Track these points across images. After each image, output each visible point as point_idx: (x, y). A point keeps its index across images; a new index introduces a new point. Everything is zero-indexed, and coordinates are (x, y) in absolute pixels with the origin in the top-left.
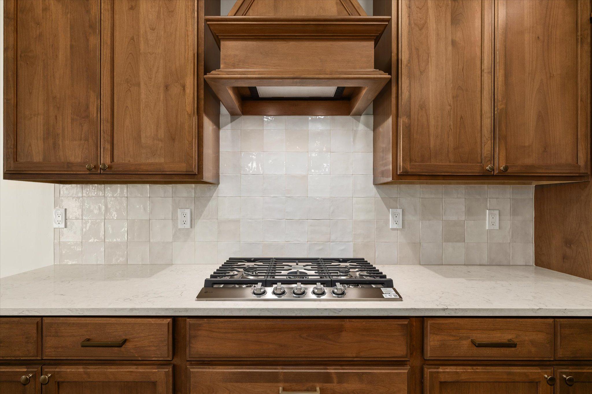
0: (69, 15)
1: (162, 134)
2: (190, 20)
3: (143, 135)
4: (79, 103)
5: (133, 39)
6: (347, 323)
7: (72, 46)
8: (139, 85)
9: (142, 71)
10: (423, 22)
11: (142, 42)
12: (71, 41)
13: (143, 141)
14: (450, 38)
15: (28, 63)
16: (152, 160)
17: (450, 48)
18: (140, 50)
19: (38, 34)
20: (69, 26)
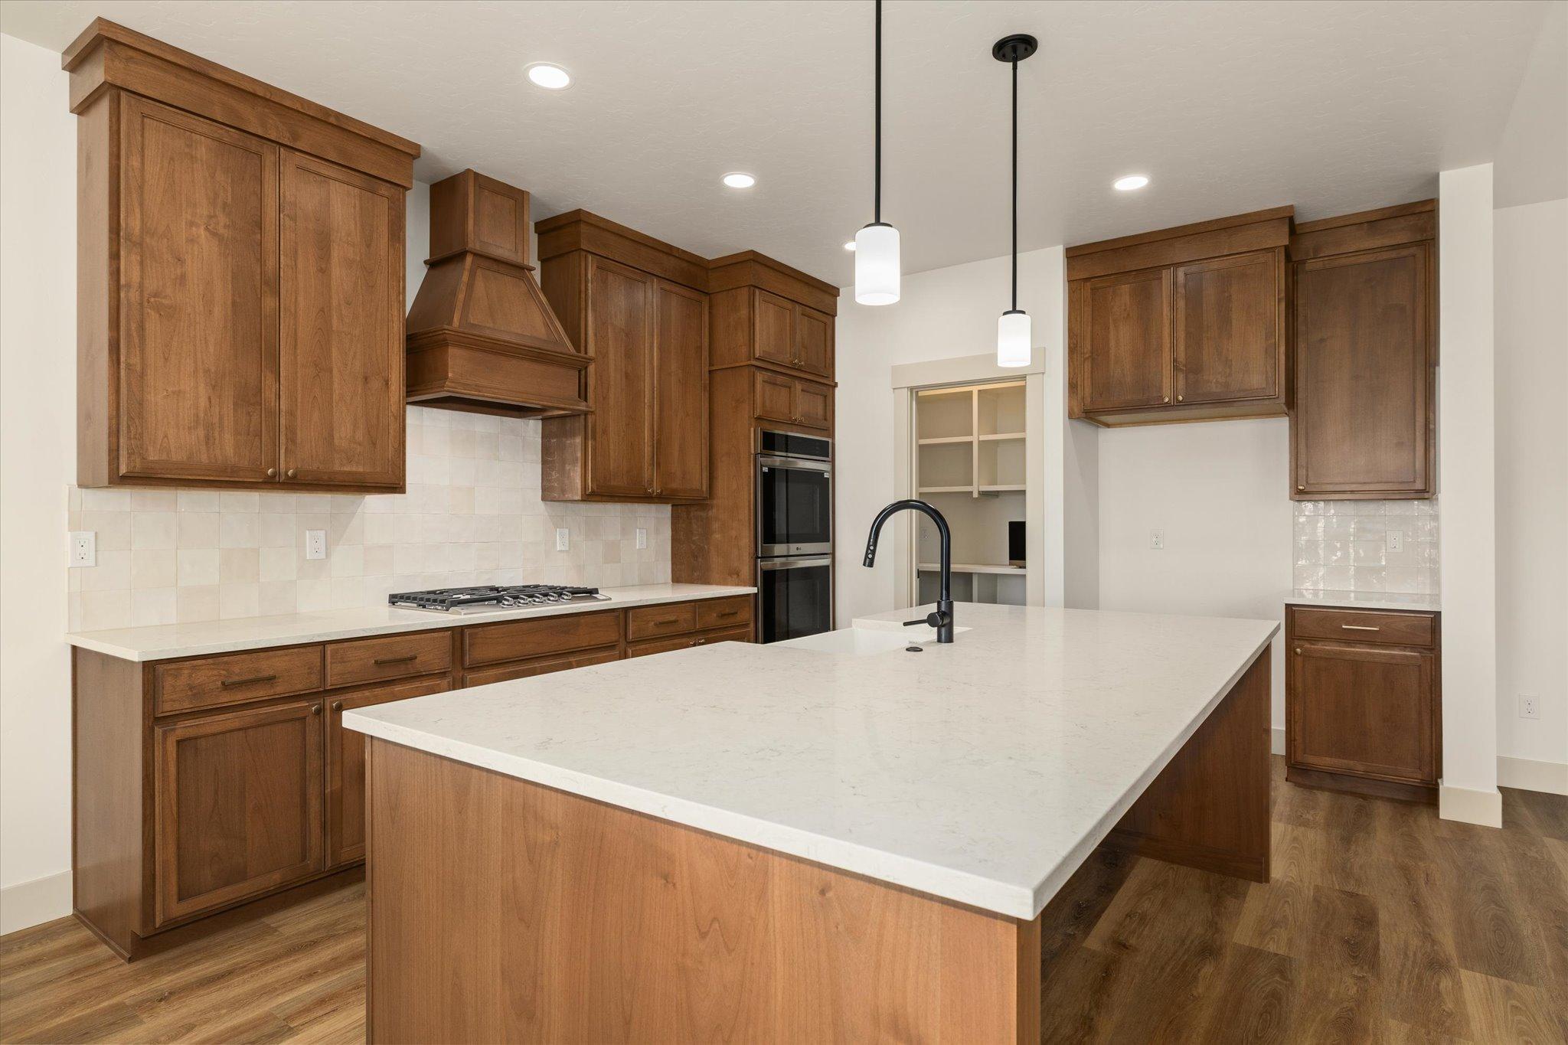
0: (230, 259)
1: (360, 435)
2: (396, 304)
3: (336, 436)
4: (246, 384)
5: (322, 310)
6: (582, 620)
7: (234, 303)
8: (331, 371)
9: (335, 352)
10: (605, 351)
11: (335, 317)
12: (233, 295)
13: (336, 441)
14: (624, 370)
15: (162, 314)
16: (347, 469)
17: (624, 379)
18: (332, 327)
19: (179, 274)
20: (230, 274)
